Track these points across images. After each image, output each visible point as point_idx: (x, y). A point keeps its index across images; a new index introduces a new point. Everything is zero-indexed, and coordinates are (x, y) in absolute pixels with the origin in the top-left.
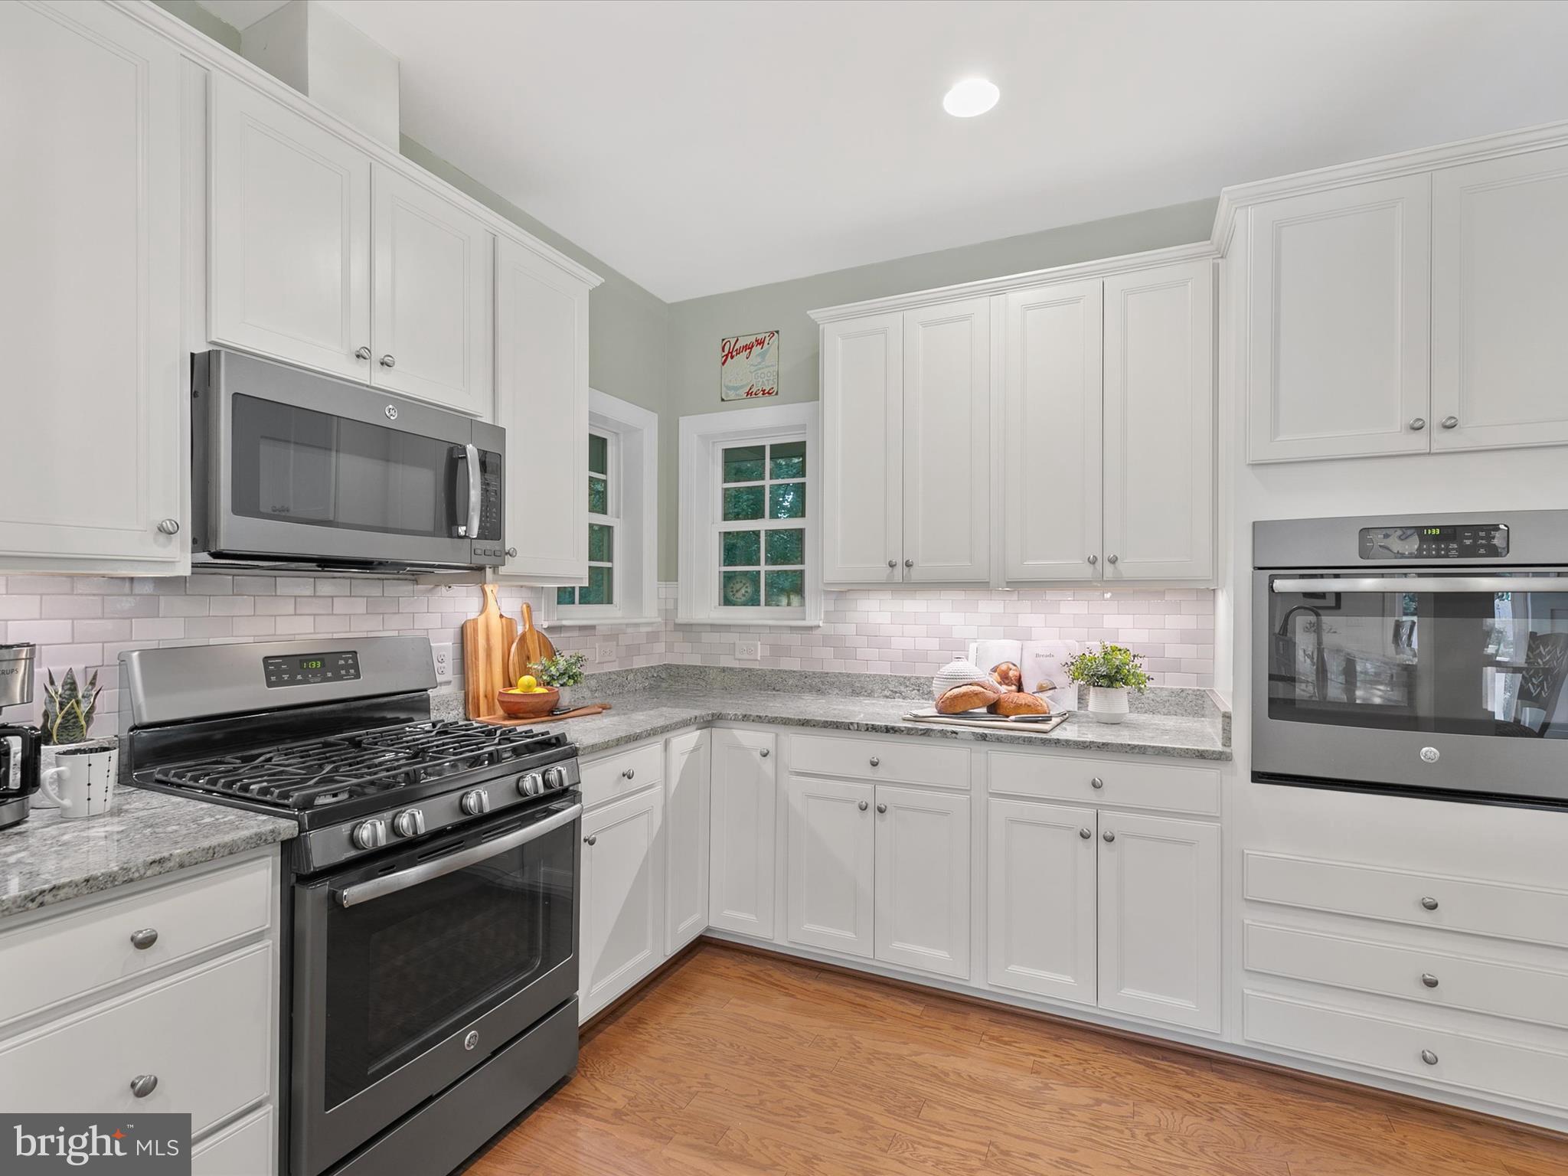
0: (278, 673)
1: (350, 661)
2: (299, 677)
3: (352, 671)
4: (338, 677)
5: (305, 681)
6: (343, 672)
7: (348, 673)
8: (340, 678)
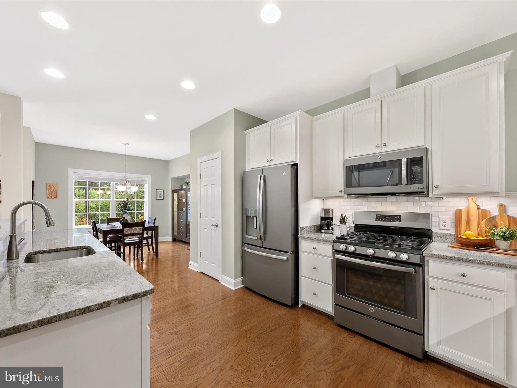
0: (379, 218)
1: (399, 218)
2: (384, 220)
3: (399, 220)
4: (394, 221)
5: (385, 221)
6: (396, 220)
7: (397, 221)
8: (395, 221)
